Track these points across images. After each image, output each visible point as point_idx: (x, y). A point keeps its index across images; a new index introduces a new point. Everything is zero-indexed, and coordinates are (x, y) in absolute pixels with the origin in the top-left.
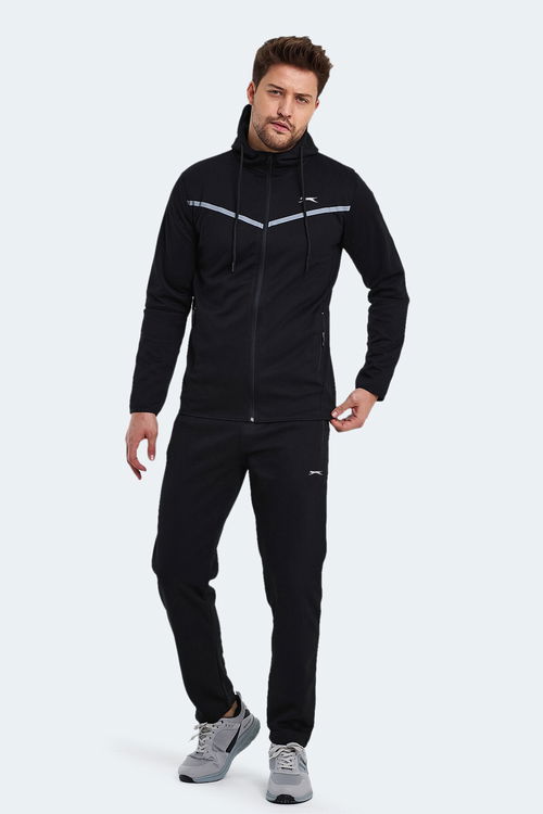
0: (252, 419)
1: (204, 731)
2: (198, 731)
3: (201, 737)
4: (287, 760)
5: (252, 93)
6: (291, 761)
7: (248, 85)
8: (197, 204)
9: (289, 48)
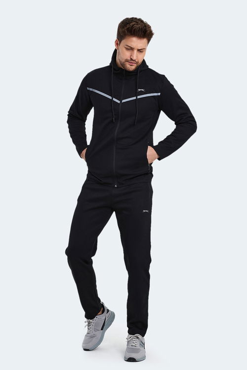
0: (116, 186)
1: (89, 323)
2: (87, 323)
3: (89, 325)
4: (134, 342)
5: (117, 44)
6: (136, 342)
7: (115, 40)
8: (91, 89)
9: (135, 29)
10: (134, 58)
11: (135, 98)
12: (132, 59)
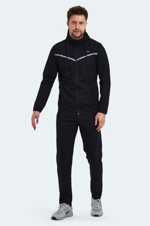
10: (78, 28)
11: (85, 56)
12: (76, 29)
